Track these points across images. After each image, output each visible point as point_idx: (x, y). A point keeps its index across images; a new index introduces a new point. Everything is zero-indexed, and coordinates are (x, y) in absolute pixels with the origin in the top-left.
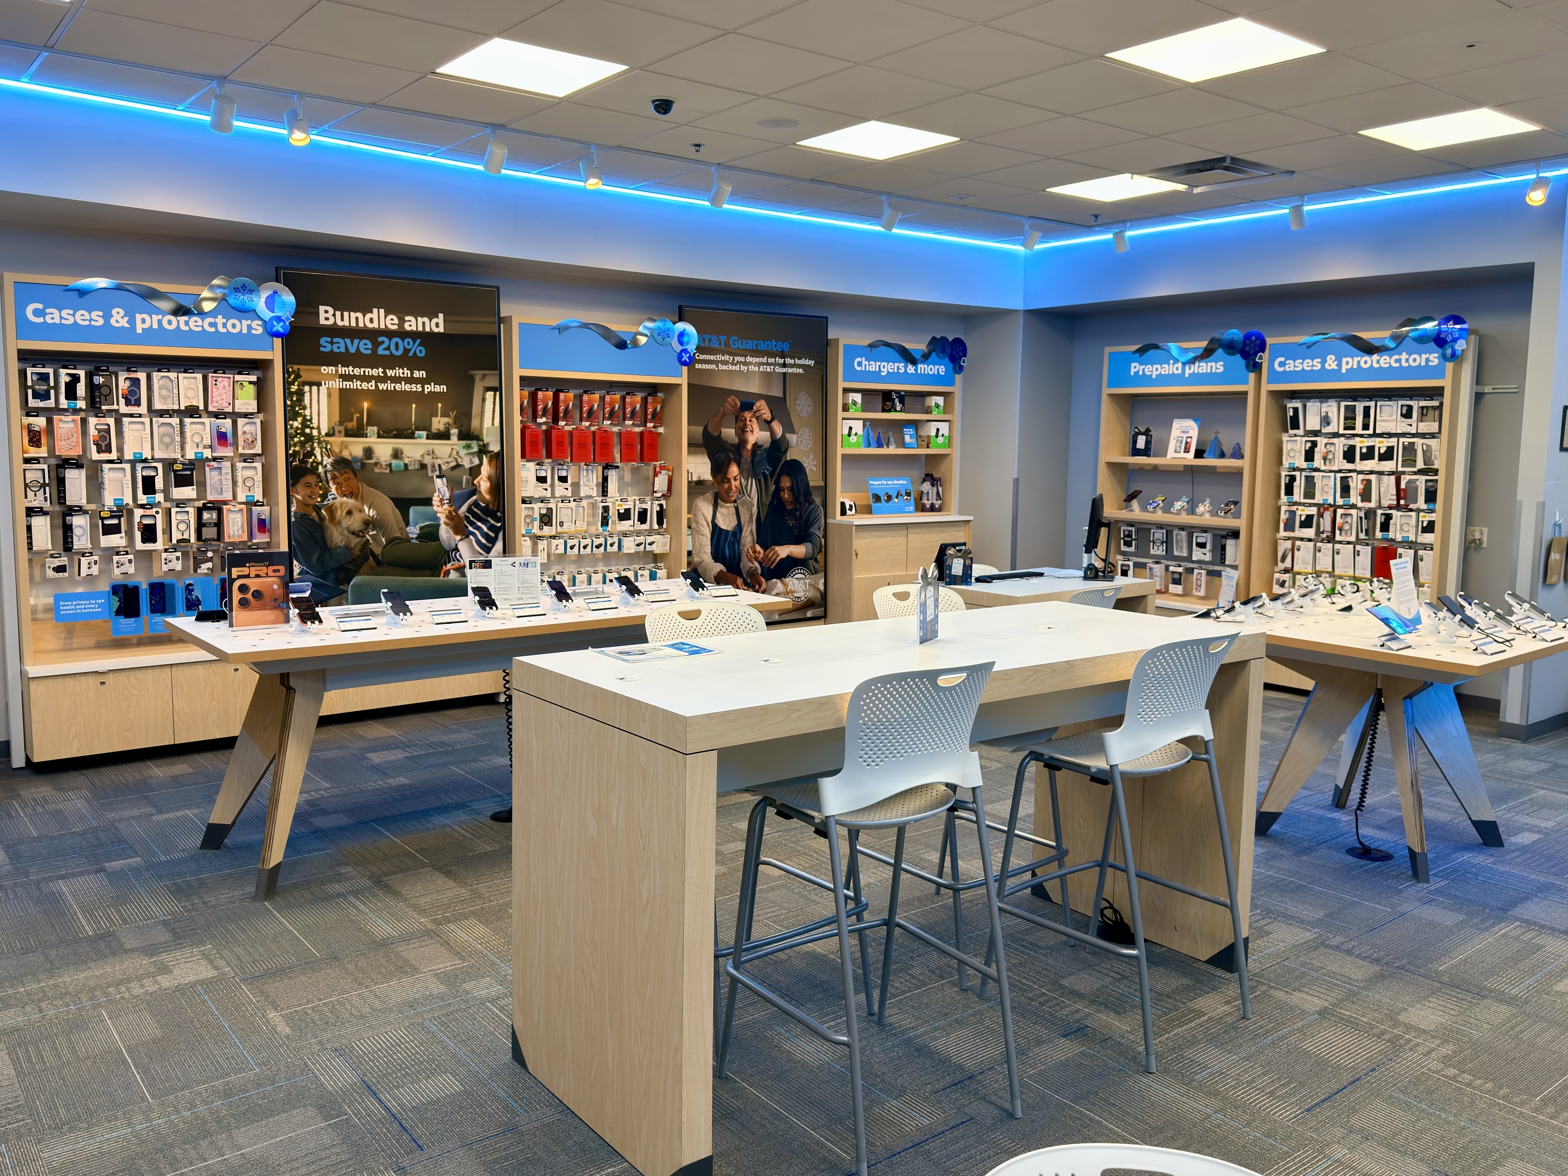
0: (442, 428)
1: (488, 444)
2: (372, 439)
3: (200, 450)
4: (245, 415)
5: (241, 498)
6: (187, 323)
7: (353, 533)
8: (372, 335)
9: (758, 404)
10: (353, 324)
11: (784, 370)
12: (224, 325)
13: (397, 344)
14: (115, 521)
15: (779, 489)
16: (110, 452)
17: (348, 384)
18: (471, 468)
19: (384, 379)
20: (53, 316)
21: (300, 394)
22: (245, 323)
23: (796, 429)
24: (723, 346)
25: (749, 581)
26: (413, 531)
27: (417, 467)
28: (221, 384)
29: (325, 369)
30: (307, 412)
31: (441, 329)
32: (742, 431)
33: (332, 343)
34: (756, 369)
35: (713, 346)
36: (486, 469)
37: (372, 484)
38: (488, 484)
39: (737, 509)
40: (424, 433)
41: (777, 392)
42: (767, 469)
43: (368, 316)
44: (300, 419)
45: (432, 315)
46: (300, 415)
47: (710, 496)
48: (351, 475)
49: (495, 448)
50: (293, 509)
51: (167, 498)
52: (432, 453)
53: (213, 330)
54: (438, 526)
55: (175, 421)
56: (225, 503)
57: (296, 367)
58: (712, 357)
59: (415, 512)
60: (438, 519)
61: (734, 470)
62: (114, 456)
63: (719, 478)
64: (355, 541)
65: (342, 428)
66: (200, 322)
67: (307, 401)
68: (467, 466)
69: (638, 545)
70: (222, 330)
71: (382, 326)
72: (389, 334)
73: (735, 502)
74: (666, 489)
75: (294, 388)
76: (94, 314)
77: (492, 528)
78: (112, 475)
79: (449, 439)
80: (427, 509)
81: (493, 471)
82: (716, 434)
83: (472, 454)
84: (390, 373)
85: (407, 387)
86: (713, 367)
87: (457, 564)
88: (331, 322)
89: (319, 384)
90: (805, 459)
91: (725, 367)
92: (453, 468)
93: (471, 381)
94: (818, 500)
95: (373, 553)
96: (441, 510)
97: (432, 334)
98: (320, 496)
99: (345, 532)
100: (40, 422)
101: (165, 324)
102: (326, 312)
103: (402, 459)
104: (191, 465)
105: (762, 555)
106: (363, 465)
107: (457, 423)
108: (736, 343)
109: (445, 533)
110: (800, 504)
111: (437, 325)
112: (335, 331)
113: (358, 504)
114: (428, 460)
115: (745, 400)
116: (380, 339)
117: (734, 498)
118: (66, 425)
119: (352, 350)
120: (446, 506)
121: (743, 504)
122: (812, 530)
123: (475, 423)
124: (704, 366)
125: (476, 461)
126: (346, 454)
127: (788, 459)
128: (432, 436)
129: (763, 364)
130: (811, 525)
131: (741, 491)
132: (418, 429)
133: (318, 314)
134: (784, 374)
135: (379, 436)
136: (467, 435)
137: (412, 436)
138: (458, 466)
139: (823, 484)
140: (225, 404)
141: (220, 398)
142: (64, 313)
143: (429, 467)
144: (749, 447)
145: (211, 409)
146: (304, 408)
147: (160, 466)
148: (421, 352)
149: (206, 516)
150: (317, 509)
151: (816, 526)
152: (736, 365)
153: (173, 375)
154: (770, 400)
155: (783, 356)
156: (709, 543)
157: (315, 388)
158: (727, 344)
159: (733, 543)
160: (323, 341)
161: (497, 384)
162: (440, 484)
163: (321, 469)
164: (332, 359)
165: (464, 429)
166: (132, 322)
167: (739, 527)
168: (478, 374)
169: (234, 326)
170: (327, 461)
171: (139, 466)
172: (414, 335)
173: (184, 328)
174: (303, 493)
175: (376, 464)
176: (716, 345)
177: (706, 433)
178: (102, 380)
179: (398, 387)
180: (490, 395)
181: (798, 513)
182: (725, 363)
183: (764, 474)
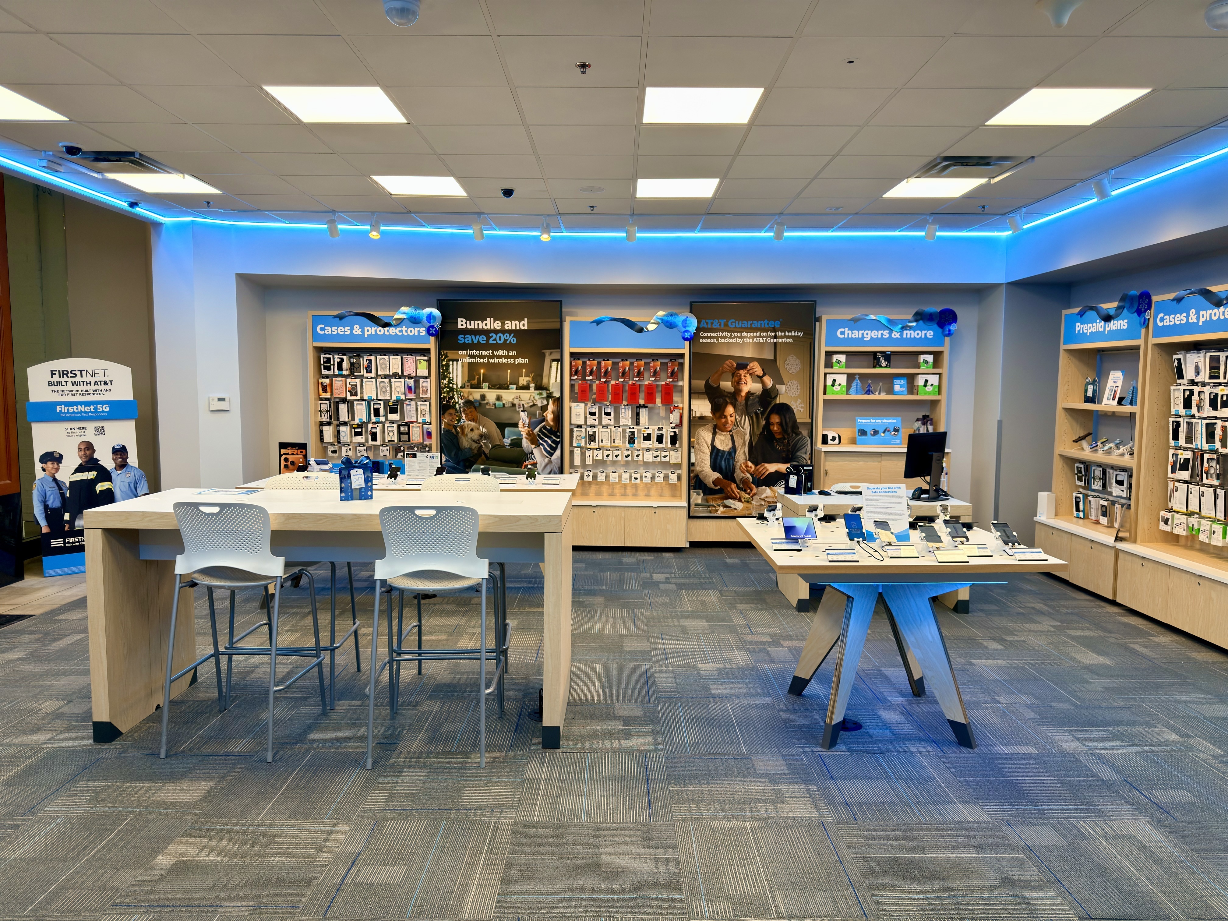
0: (525, 383)
1: (552, 392)
2: (485, 390)
3: (400, 395)
4: (422, 377)
5: (420, 420)
6: (388, 331)
7: (474, 441)
8: (486, 333)
9: (751, 365)
10: (476, 327)
11: (775, 340)
12: (406, 331)
13: (500, 337)
14: (360, 430)
15: (768, 424)
16: (357, 395)
17: (473, 360)
18: (542, 407)
19: (493, 357)
20: (329, 330)
21: (447, 366)
22: (417, 329)
23: (785, 381)
24: (722, 326)
25: (742, 486)
26: (507, 441)
27: (510, 405)
28: (410, 361)
29: (461, 352)
30: (451, 375)
31: (526, 327)
32: (737, 383)
33: (464, 338)
34: (751, 340)
35: (714, 326)
36: (551, 407)
37: (485, 414)
38: (552, 416)
39: (732, 437)
40: (515, 386)
41: (768, 355)
42: (759, 410)
43: (485, 322)
44: (447, 379)
45: (520, 320)
46: (447, 377)
47: (710, 427)
48: (474, 410)
49: (557, 394)
50: (443, 427)
51: (386, 419)
52: (519, 398)
53: (401, 334)
54: (522, 439)
55: (387, 380)
56: (412, 422)
57: (445, 352)
58: (713, 334)
59: (508, 430)
60: (521, 435)
61: (730, 410)
62: (358, 397)
63: (718, 415)
64: (475, 445)
65: (469, 384)
66: (394, 330)
67: (451, 370)
68: (540, 405)
69: (656, 457)
70: (405, 334)
71: (492, 328)
72: (496, 331)
73: (730, 431)
74: (678, 421)
75: (444, 363)
76: (346, 328)
77: (553, 441)
78: (359, 407)
79: (529, 389)
80: (516, 429)
81: (555, 408)
82: (715, 385)
83: (543, 398)
84: (496, 353)
85: (506, 361)
86: (715, 341)
87: (532, 462)
88: (464, 327)
89: (457, 361)
90: (793, 403)
91: (723, 341)
92: (531, 406)
93: (543, 356)
94: (805, 432)
95: (484, 452)
96: (523, 430)
97: (520, 330)
98: (457, 420)
99: (470, 440)
100: (327, 381)
101: (378, 332)
102: (462, 321)
103: (501, 401)
104: (397, 402)
105: (753, 469)
106: (480, 404)
107: (534, 380)
108: (732, 324)
109: (525, 443)
110: (788, 435)
111: (524, 325)
112: (466, 332)
113: (477, 425)
114: (516, 402)
115: (740, 362)
116: (491, 335)
117: (729, 429)
118: (338, 383)
119: (476, 341)
120: (526, 428)
121: (737, 433)
122: (798, 454)
123: (545, 380)
124: (707, 341)
125: (545, 402)
126: (471, 398)
127: (778, 402)
128: (519, 388)
129: (757, 337)
130: (798, 450)
131: (736, 424)
132: (511, 384)
133: (457, 323)
134: (775, 343)
135: (489, 388)
136: (539, 387)
137: (507, 388)
138: (534, 405)
139: (810, 421)
140: (412, 372)
141: (409, 369)
142: (333, 328)
143: (517, 406)
144: (743, 394)
145: (405, 374)
146: (450, 373)
147: (382, 403)
148: (514, 341)
149: (402, 429)
150: (455, 427)
151: (804, 450)
152: (733, 338)
153: (386, 357)
154: (761, 362)
155: (774, 330)
156: (709, 458)
157: (455, 363)
158: (726, 325)
159: (728, 459)
160: (460, 337)
161: (559, 357)
162: (523, 415)
163: (457, 406)
164: (465, 347)
165: (538, 383)
166: (363, 332)
167: (734, 449)
168: (547, 352)
169: (411, 331)
170: (461, 402)
171: (372, 403)
172: (510, 332)
173: (387, 333)
174: (448, 418)
175: (487, 403)
176: (718, 326)
177: (707, 385)
178: (355, 360)
179: (500, 361)
180: (554, 364)
181: (786, 441)
182: (725, 337)
183: (756, 413)
